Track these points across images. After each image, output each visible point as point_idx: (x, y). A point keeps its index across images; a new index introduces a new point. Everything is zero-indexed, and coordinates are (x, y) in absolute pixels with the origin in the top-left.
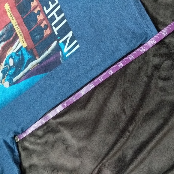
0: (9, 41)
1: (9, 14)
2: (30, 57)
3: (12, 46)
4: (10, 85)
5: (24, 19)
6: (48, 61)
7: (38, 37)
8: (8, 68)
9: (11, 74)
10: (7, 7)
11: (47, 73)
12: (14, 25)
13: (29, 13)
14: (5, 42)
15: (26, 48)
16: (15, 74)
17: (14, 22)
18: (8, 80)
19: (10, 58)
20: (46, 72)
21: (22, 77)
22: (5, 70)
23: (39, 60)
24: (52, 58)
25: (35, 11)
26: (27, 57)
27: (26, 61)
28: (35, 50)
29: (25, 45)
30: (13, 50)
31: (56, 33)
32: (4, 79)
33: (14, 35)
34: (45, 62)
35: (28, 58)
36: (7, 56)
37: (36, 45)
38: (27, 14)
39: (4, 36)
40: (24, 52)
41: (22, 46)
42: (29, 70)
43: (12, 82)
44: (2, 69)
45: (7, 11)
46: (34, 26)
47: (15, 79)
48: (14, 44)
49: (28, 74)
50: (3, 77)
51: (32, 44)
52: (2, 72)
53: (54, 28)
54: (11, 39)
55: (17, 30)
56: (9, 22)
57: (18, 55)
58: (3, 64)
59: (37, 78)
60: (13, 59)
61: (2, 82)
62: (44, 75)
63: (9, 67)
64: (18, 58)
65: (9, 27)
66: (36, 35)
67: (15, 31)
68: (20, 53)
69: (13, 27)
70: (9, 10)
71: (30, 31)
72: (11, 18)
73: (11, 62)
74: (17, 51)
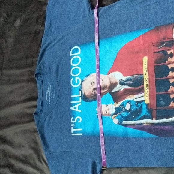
0: (133, 88)
1: (145, 67)
2: (147, 113)
3: (135, 94)
4: (118, 123)
6: (162, 127)
7: (163, 103)
8: (122, 109)
9: (124, 116)
10: (145, 60)
11: (157, 137)
12: (145, 79)
13: (164, 78)
14: (130, 87)
15: (147, 105)
16: (127, 118)
17: (146, 77)
18: (118, 119)
19: (128, 102)
21: (133, 124)
22: (119, 109)
23: (154, 121)
24: (167, 127)
25: (170, 80)
26: (144, 112)
27: (142, 115)
28: (154, 112)
29: (147, 101)
30: (134, 98)
32: (115, 115)
33: (141, 87)
34: (159, 127)
35: (146, 114)
36: (126, 99)
37: (158, 108)
38: (162, 78)
39: (131, 82)
40: (144, 107)
41: (144, 100)
42: (141, 124)
43: (122, 122)
44: (116, 106)
45: (144, 64)
46: (163, 92)
47: (124, 122)
48: (137, 94)
49: (139, 126)
50: (115, 114)
51: (154, 106)
52: (116, 108)
54: (137, 88)
55: (146, 84)
56: (141, 74)
58: (120, 103)
59: (147, 134)
60: (131, 106)
61: (112, 116)
62: (154, 136)
63: (124, 109)
64: (136, 107)
65: (139, 77)
66: (162, 101)
68: (140, 104)
69: (143, 80)
70: (147, 64)
71: (157, 93)
73: (128, 107)
74: (138, 102)
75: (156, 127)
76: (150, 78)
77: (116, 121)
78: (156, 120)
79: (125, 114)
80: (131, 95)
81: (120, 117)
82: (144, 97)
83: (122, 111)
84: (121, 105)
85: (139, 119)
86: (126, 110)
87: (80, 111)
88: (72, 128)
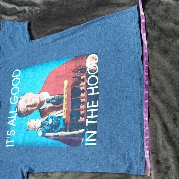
0: (56, 106)
1: (65, 89)
2: (63, 127)
3: (56, 111)
4: (42, 136)
5: (72, 100)
6: (73, 138)
7: (75, 118)
8: (46, 123)
9: (46, 129)
10: (66, 83)
11: (69, 146)
12: (64, 99)
13: (77, 98)
14: (53, 105)
15: (64, 119)
16: (49, 131)
17: (65, 96)
18: (42, 131)
19: (51, 117)
20: (68, 144)
21: (52, 136)
22: (44, 123)
23: (68, 133)
24: (76, 138)
25: (81, 100)
26: (62, 126)
27: (60, 128)
28: (68, 125)
29: (64, 117)
30: (55, 114)
31: (87, 125)
32: (40, 129)
33: (61, 105)
34: (71, 138)
35: (62, 127)
36: (49, 115)
37: (71, 122)
38: (76, 98)
39: (54, 101)
40: (62, 121)
41: (62, 116)
42: (58, 136)
43: (45, 135)
44: (42, 121)
45: (65, 86)
46: (76, 109)
47: (47, 134)
48: (58, 111)
49: (57, 137)
50: (41, 127)
51: (69, 120)
52: (41, 123)
53: (87, 120)
54: (58, 106)
55: (65, 103)
56: (62, 94)
57: (57, 120)
58: (45, 118)
59: (61, 144)
60: (53, 120)
61: (38, 129)
62: (66, 145)
63: (47, 123)
64: (56, 122)
65: (60, 97)
66: (74, 116)
67: (63, 103)
68: (59, 119)
69: (63, 99)
70: (66, 86)
71: (72, 110)
72: (64, 92)
73: (50, 121)
74: (58, 117)
75: (69, 138)
76: (68, 97)
77: (40, 133)
78: (69, 132)
79: (47, 128)
80: (53, 112)
81: (43, 130)
82: (62, 113)
83: (46, 125)
84: (45, 120)
85: (57, 132)
86: (49, 124)
87: (15, 125)
88: (7, 140)
